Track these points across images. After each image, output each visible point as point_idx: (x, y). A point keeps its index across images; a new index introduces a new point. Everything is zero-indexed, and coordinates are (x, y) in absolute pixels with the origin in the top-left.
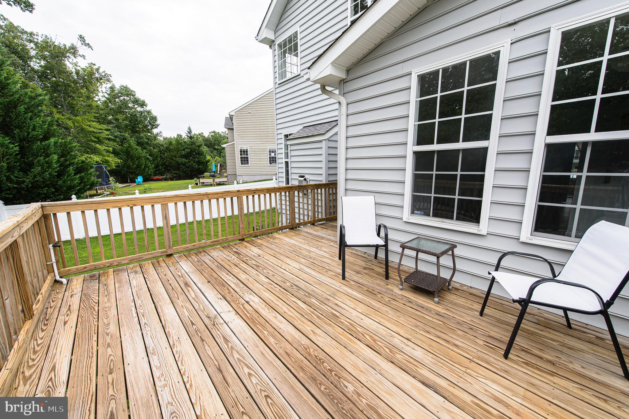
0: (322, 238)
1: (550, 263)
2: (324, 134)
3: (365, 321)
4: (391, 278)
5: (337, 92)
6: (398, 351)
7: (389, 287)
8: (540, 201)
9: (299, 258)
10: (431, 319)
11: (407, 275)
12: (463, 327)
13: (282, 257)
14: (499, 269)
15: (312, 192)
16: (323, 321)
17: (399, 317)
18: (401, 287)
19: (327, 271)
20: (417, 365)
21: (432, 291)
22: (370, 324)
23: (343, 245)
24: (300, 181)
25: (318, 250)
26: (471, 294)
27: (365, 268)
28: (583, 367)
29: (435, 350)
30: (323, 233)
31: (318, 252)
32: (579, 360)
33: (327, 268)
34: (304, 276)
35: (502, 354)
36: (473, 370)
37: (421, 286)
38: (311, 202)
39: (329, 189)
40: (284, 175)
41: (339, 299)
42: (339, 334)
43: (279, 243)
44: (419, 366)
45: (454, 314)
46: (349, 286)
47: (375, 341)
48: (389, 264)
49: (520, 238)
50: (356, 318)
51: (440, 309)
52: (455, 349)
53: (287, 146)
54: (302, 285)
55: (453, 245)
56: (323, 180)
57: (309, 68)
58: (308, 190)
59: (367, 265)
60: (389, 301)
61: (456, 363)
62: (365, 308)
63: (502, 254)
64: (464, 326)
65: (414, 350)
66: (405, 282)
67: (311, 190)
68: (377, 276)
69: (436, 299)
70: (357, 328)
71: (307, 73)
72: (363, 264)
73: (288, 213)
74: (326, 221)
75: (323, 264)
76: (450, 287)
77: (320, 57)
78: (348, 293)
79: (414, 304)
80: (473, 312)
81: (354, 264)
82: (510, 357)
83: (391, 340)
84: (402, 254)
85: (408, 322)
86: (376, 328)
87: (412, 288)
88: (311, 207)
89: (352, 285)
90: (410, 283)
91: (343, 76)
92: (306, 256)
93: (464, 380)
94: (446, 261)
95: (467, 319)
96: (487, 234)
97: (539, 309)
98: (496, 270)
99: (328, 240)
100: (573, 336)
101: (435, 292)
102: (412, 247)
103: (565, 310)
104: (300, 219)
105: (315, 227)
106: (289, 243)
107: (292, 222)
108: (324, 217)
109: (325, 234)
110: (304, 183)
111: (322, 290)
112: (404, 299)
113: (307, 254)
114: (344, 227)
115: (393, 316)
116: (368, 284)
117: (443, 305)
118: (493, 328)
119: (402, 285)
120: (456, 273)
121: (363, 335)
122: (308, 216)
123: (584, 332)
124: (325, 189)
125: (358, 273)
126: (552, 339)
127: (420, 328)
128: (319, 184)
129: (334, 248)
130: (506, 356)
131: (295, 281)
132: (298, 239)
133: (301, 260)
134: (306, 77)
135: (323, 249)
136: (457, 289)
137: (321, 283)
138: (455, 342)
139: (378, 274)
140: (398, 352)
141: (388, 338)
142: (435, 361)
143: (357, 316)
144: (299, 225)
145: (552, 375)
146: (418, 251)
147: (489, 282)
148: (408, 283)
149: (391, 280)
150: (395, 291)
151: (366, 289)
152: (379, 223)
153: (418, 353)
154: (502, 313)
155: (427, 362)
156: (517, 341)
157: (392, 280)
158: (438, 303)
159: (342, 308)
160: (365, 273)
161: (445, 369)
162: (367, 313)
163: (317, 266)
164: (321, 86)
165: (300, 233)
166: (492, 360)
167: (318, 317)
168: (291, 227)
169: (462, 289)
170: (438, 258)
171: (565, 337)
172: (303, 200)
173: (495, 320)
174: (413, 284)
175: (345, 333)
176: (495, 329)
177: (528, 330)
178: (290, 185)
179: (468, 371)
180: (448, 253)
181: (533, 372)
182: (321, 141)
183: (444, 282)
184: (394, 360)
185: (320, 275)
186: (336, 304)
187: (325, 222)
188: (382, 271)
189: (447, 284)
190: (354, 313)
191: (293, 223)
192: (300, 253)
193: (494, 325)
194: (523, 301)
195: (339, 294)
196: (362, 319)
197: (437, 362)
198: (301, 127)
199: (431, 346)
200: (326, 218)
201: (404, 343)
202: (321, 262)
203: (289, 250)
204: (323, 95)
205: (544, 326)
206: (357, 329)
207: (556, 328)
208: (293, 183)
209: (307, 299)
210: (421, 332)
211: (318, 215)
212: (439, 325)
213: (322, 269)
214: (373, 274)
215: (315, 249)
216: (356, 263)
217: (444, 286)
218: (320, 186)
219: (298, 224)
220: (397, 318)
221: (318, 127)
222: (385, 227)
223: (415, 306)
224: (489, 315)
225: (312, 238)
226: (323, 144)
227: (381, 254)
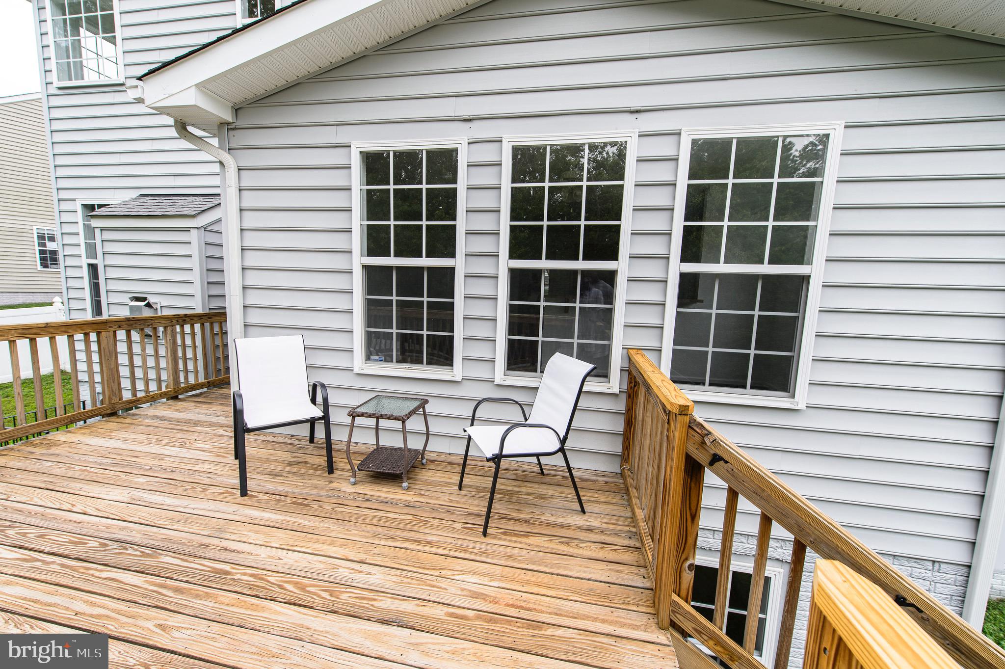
0: (197, 423)
1: (520, 405)
2: (193, 216)
3: (285, 560)
4: (337, 469)
5: (215, 142)
6: (344, 588)
7: (334, 485)
8: (509, 335)
9: (129, 477)
10: (397, 516)
11: (362, 458)
12: (438, 514)
13: (75, 486)
14: (475, 422)
15: (169, 332)
16: (191, 595)
17: (349, 531)
18: (353, 480)
19: (204, 489)
20: (374, 597)
21: (399, 473)
22: (296, 562)
23: (240, 429)
24: (132, 308)
25: (185, 450)
26: (450, 463)
27: (290, 464)
28: (552, 515)
29: (402, 562)
30: (199, 414)
31: (185, 453)
32: (550, 508)
33: (207, 481)
34: (143, 514)
35: (480, 532)
36: (449, 568)
37: (383, 470)
38: (167, 352)
39: (212, 324)
40: (87, 294)
41: (233, 537)
42: (228, 605)
43: (68, 454)
44: (377, 597)
45: (428, 499)
46: (256, 504)
47: (303, 588)
48: (333, 446)
49: (495, 380)
50: (271, 560)
51: (410, 497)
52: (427, 549)
53: (90, 231)
54: (136, 534)
55: (424, 400)
56: (198, 306)
57: (140, 79)
58: (155, 329)
59: (294, 457)
60: (333, 509)
61: (428, 569)
62: (287, 536)
63: (478, 402)
64: (441, 510)
65: (370, 576)
66: (359, 470)
67: (165, 328)
68: (313, 472)
69: (405, 484)
70: (269, 579)
71: (137, 87)
72: (288, 457)
73: (98, 378)
74: (208, 387)
75: (197, 477)
76: (424, 461)
77: (166, 65)
78: (253, 518)
79: (374, 501)
80: (452, 487)
81: (268, 461)
82: (489, 533)
83: (334, 574)
84: (352, 426)
85: (363, 533)
86: (307, 565)
87: (372, 476)
88: (167, 362)
89: (262, 501)
90: (366, 471)
91: (228, 117)
92: (151, 469)
93: (438, 588)
94: (415, 424)
95: (444, 499)
96: (462, 379)
97: (517, 462)
98: (472, 425)
99: (211, 424)
100: (545, 484)
101: (402, 473)
102: (367, 413)
103: (537, 455)
104: (134, 390)
105: (180, 403)
106: (99, 448)
107: (110, 399)
108: (201, 379)
109: (203, 414)
110: (147, 313)
111: (191, 530)
112: (358, 499)
113: (155, 463)
114: (240, 396)
115: (338, 532)
116: (295, 491)
117: (415, 490)
118: (474, 501)
119: (354, 476)
120: (431, 438)
121: (280, 587)
122: (159, 381)
123: (553, 475)
124: (203, 325)
125: (276, 475)
126: (528, 493)
127: (381, 536)
128: (186, 316)
129: (224, 440)
130: (485, 534)
131: (114, 531)
132: (126, 435)
133: (136, 480)
134: (131, 95)
135: (199, 445)
136: (433, 461)
137: (188, 516)
138: (428, 538)
139: (316, 468)
140: (344, 590)
141: (327, 573)
142: (399, 578)
143: (270, 557)
144: (135, 403)
145: (527, 536)
146: (378, 417)
147: (466, 441)
148: (364, 470)
149: (337, 473)
150: (343, 489)
151: (290, 502)
152: (312, 381)
153: (377, 577)
154: (483, 477)
155: (388, 585)
156: (495, 509)
157: (339, 472)
158: (409, 488)
159: (238, 552)
160: (291, 473)
161: (414, 584)
162: (291, 543)
163: (179, 484)
164: (176, 121)
165: (135, 422)
166: (471, 544)
167: (177, 590)
168: (109, 412)
169: (439, 459)
170: (404, 422)
171: (539, 486)
172: (143, 350)
173: (475, 490)
174: (371, 470)
175: (242, 598)
176: (475, 502)
177: (507, 490)
178: (105, 316)
179: (443, 572)
180: (418, 412)
181: (511, 541)
182: (187, 230)
183: (416, 456)
184: (338, 607)
185: (185, 502)
186: (225, 549)
187: (205, 390)
188: (322, 461)
189: (420, 456)
190: (264, 552)
191: (115, 400)
192: (136, 466)
193: (474, 497)
194: (495, 458)
195: (233, 527)
196: (280, 559)
197: (403, 579)
198: (135, 194)
199: (396, 557)
200: (208, 382)
201: (355, 570)
202: (192, 472)
203: (101, 464)
204: (182, 141)
205: (522, 481)
206: (269, 581)
207: (532, 479)
208: (112, 312)
209: (149, 561)
210: (383, 542)
211: (186, 378)
212: (407, 522)
213: (193, 488)
214: (305, 471)
215: (178, 449)
216: (272, 458)
217: (416, 460)
218: (188, 319)
219: (130, 402)
220: (345, 534)
221: (180, 201)
222: (323, 386)
223: (375, 504)
224: (469, 485)
225: (170, 426)
226: (194, 236)
227: (320, 434)
